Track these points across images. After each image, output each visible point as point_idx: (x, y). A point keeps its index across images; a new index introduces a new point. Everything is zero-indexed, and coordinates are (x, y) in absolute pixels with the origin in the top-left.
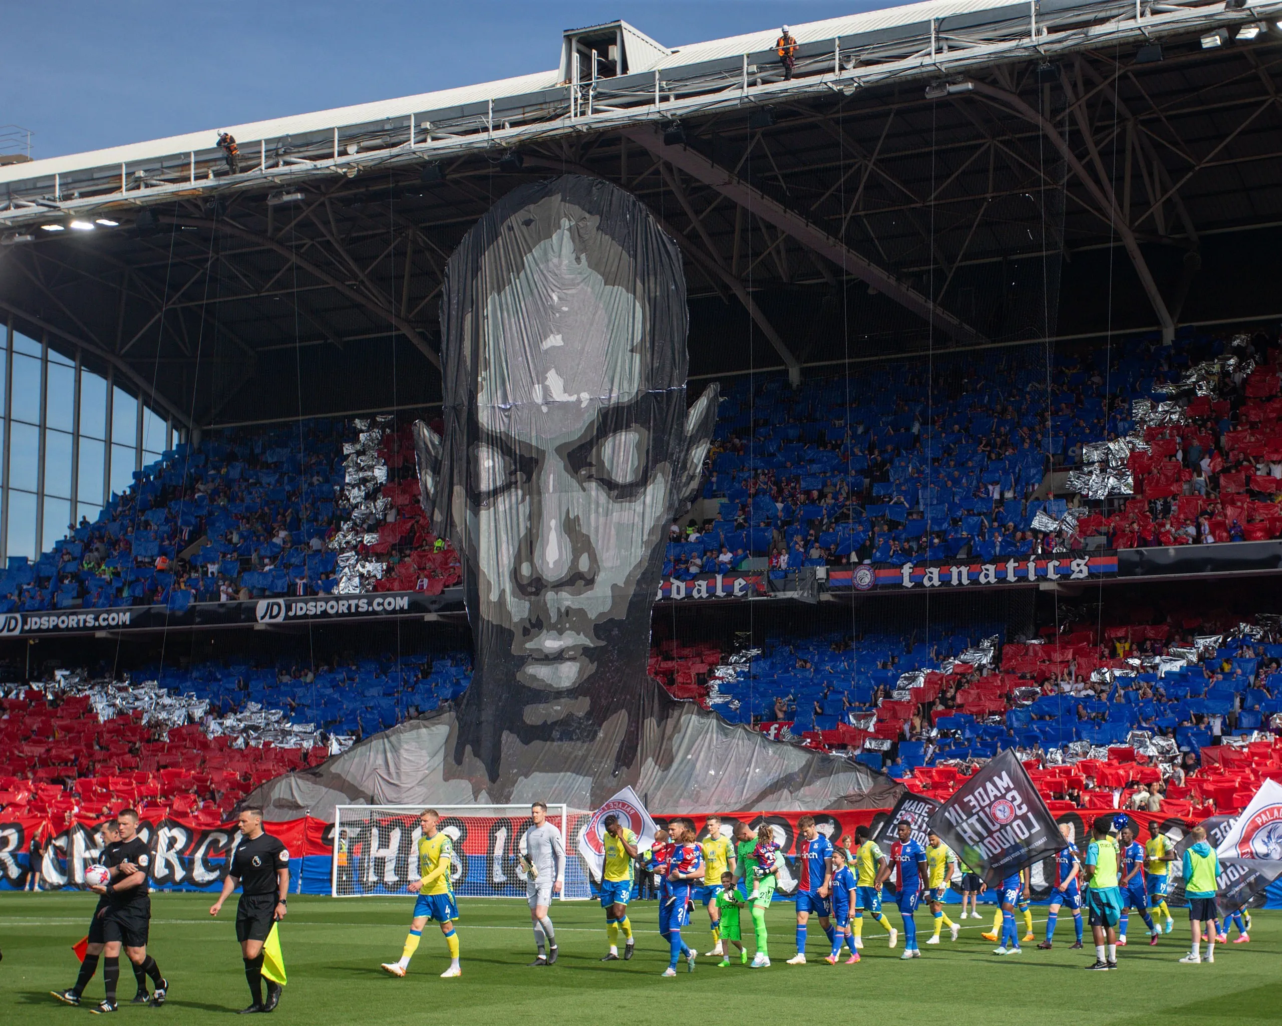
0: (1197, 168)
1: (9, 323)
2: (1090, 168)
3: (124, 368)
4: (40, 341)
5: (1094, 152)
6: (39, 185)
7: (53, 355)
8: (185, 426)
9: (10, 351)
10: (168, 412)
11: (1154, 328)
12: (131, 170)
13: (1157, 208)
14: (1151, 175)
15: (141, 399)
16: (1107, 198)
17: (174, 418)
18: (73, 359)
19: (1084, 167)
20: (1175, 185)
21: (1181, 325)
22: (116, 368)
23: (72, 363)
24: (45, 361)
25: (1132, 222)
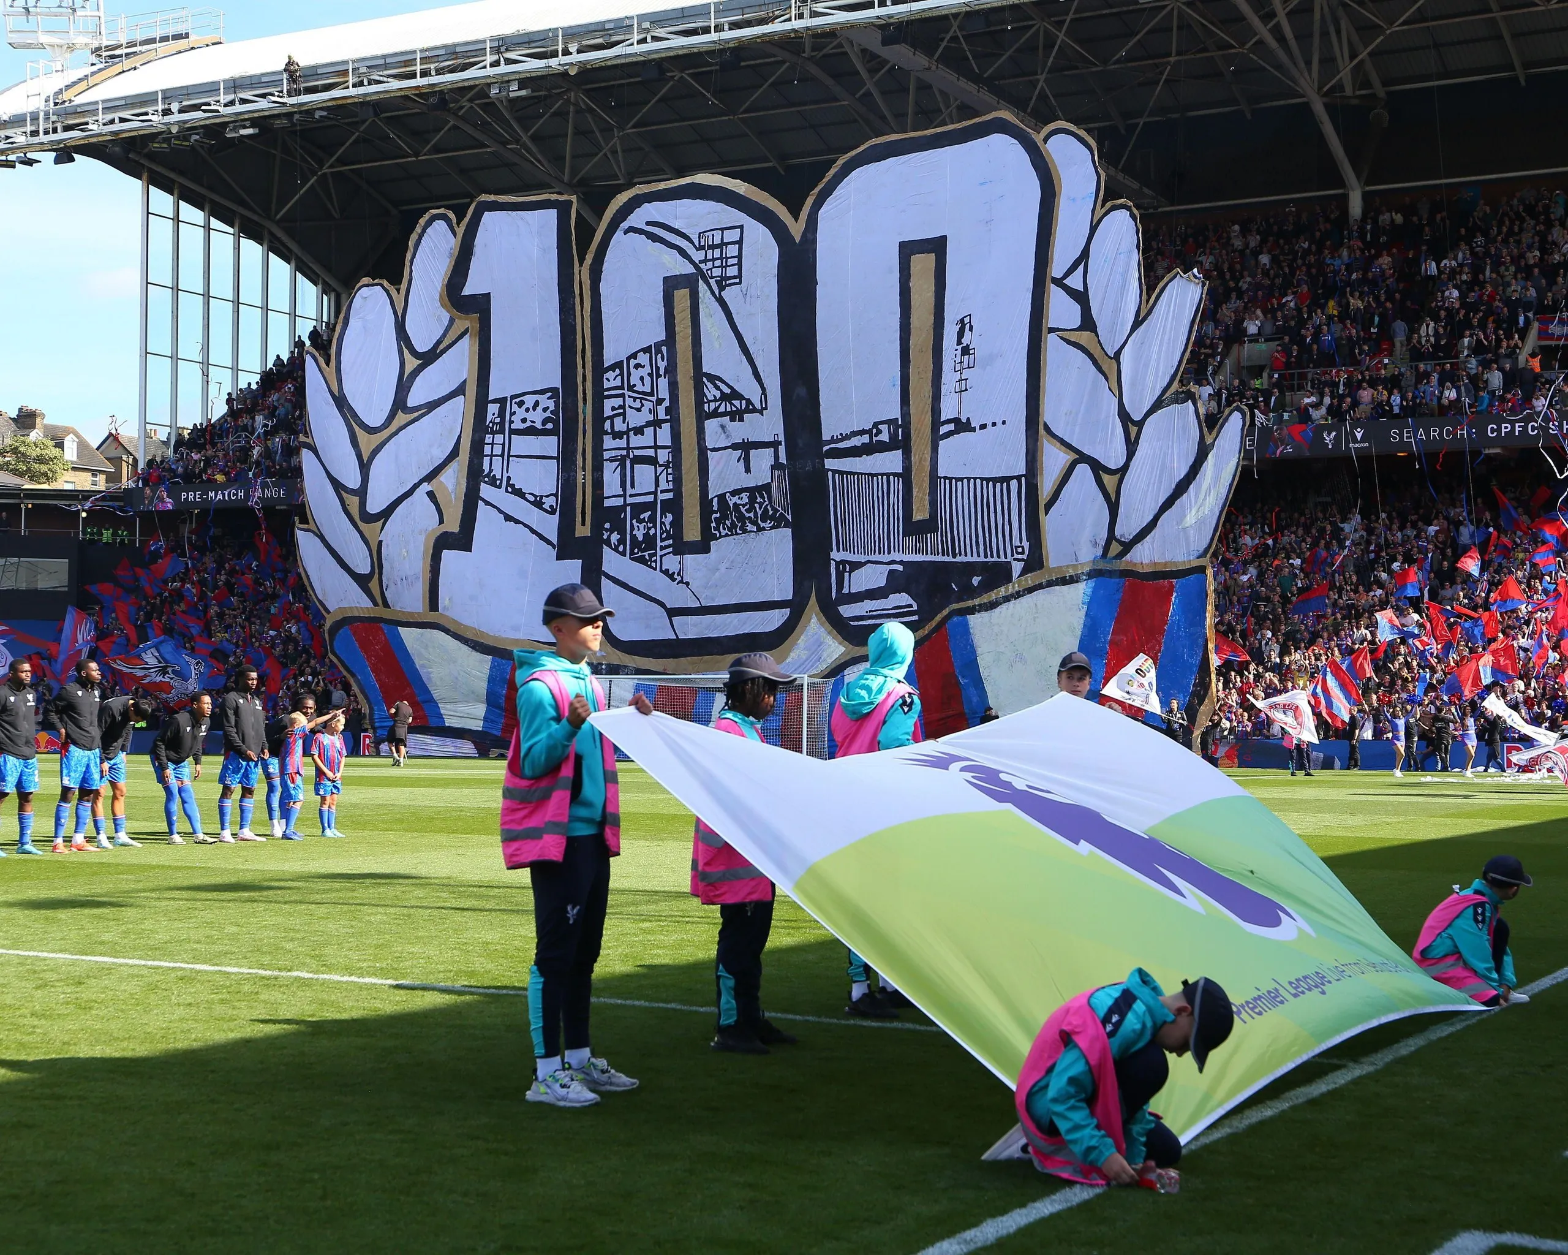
0: (1388, 32)
1: (176, 192)
2: (1277, 32)
3: (280, 234)
4: (202, 209)
5: (1282, 17)
6: (264, 79)
7: (215, 223)
8: (334, 290)
9: (176, 220)
10: (318, 276)
11: (1340, 191)
12: (356, 65)
13: (1345, 74)
14: (1338, 32)
15: (293, 264)
16: (1295, 64)
17: (325, 283)
18: (232, 226)
19: (1270, 31)
20: (1366, 48)
21: (1368, 188)
22: (271, 234)
23: (231, 230)
24: (207, 228)
25: (1320, 88)
